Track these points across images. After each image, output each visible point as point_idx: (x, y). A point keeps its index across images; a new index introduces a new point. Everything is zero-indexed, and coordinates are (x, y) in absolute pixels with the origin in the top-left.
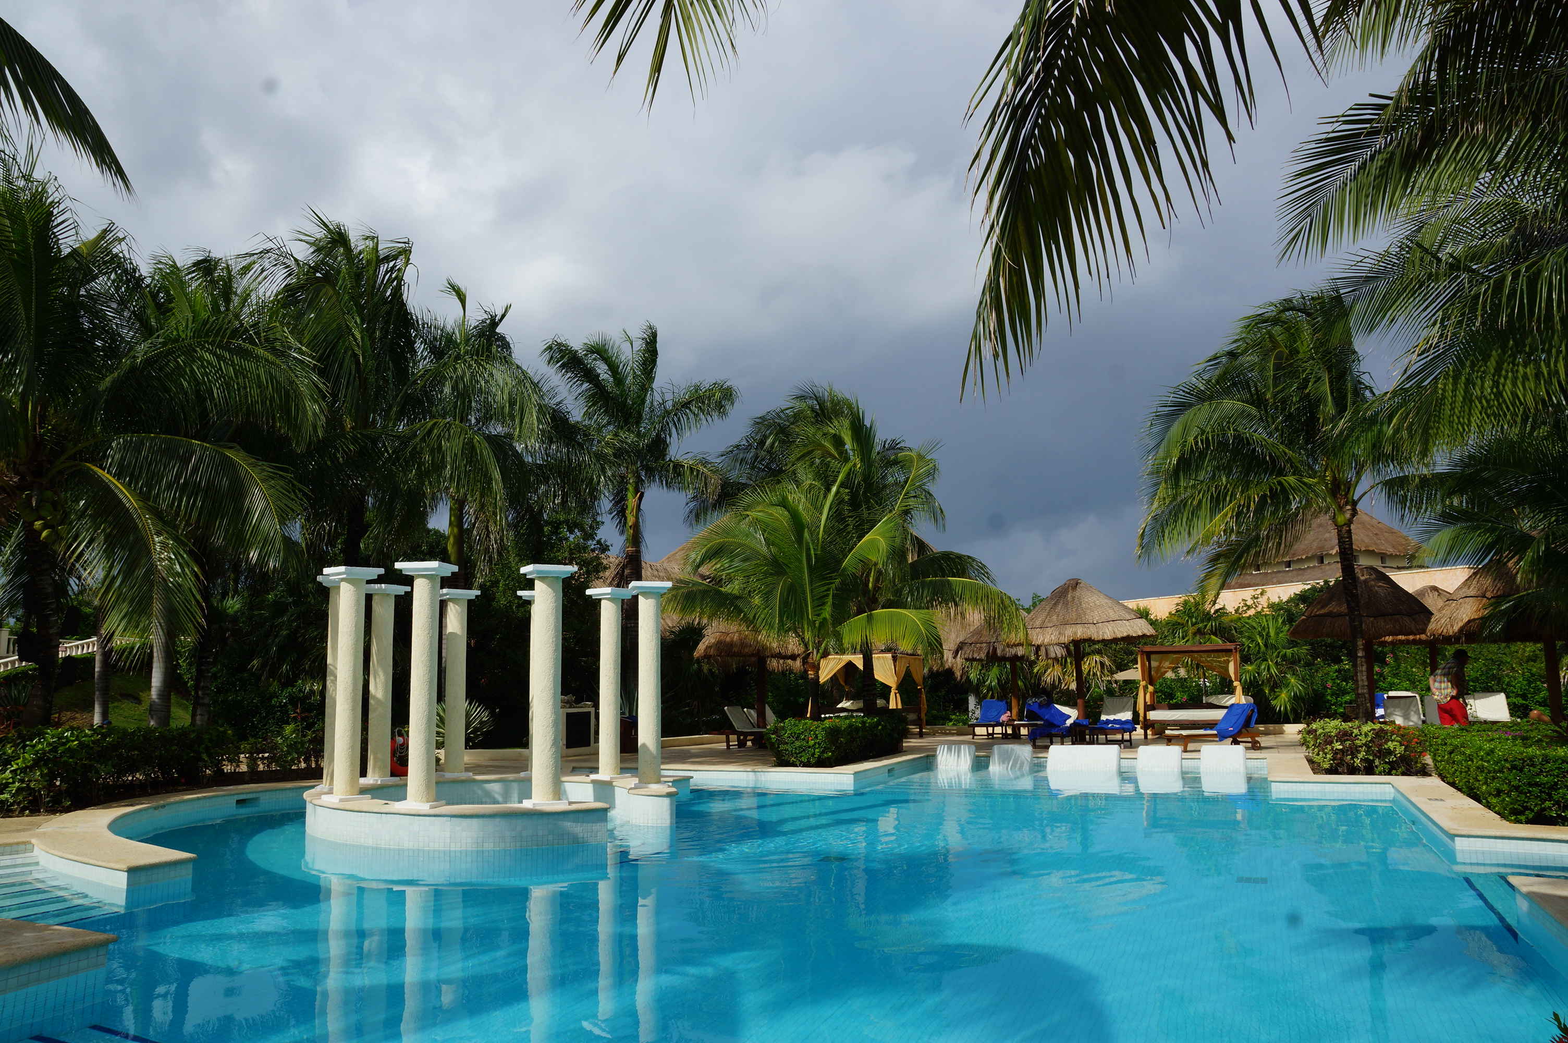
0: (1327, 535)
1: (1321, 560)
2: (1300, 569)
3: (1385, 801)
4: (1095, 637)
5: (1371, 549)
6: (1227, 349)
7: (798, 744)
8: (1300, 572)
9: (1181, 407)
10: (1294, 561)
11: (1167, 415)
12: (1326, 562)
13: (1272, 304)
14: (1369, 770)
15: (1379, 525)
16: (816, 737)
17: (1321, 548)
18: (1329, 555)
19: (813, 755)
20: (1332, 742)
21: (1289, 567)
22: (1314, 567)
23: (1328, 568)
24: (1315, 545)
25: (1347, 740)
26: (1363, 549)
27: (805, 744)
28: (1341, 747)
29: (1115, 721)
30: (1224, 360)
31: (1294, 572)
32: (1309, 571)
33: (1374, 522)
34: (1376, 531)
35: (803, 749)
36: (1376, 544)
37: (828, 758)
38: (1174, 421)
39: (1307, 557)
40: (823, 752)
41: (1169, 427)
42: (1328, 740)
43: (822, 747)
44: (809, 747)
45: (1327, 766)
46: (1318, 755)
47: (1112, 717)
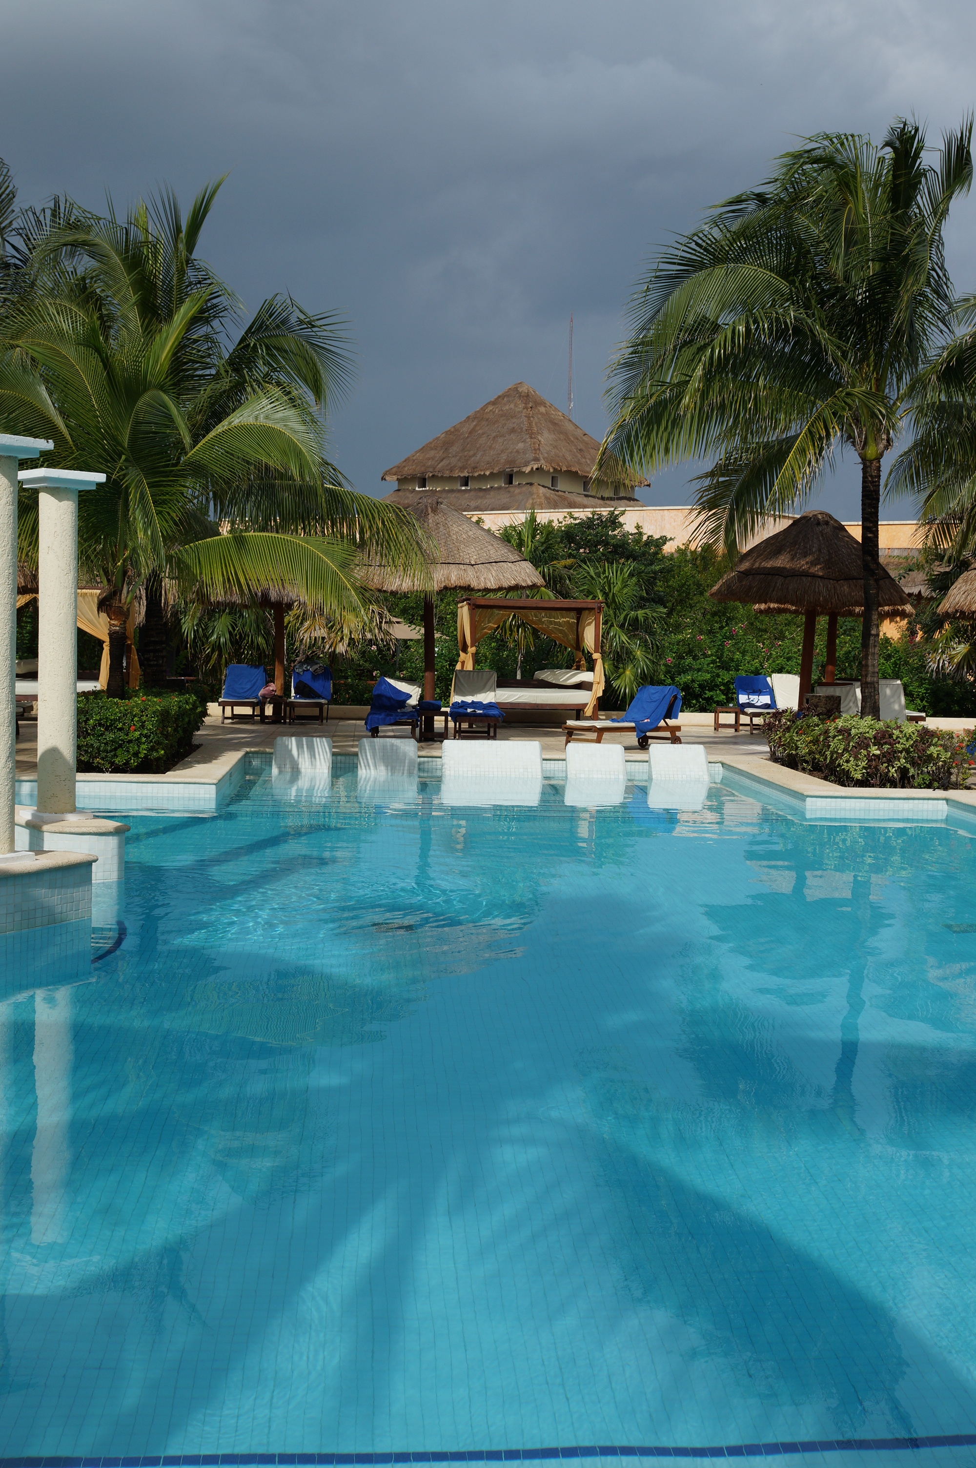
0: (521, 445)
1: (510, 479)
2: (480, 490)
3: (936, 821)
4: (474, 584)
5: (574, 469)
6: (757, 190)
7: (110, 736)
8: (481, 494)
9: (692, 266)
10: (473, 477)
11: (670, 277)
12: (516, 482)
13: (827, 137)
14: (904, 781)
15: (585, 438)
16: (143, 726)
17: (511, 462)
18: (521, 473)
19: (136, 754)
20: (868, 746)
21: (466, 485)
22: (499, 488)
23: (517, 491)
24: (504, 457)
25: (885, 743)
26: (564, 469)
27: (122, 736)
28: (878, 752)
29: (474, 704)
30: (752, 206)
31: (472, 493)
32: (492, 493)
33: (579, 433)
34: (581, 446)
35: (118, 746)
36: (580, 463)
37: (158, 759)
38: (675, 286)
39: (492, 473)
40: (152, 749)
41: (669, 294)
42: (863, 743)
43: (151, 741)
44: (130, 742)
45: (858, 776)
46: (848, 761)
47: (469, 699)
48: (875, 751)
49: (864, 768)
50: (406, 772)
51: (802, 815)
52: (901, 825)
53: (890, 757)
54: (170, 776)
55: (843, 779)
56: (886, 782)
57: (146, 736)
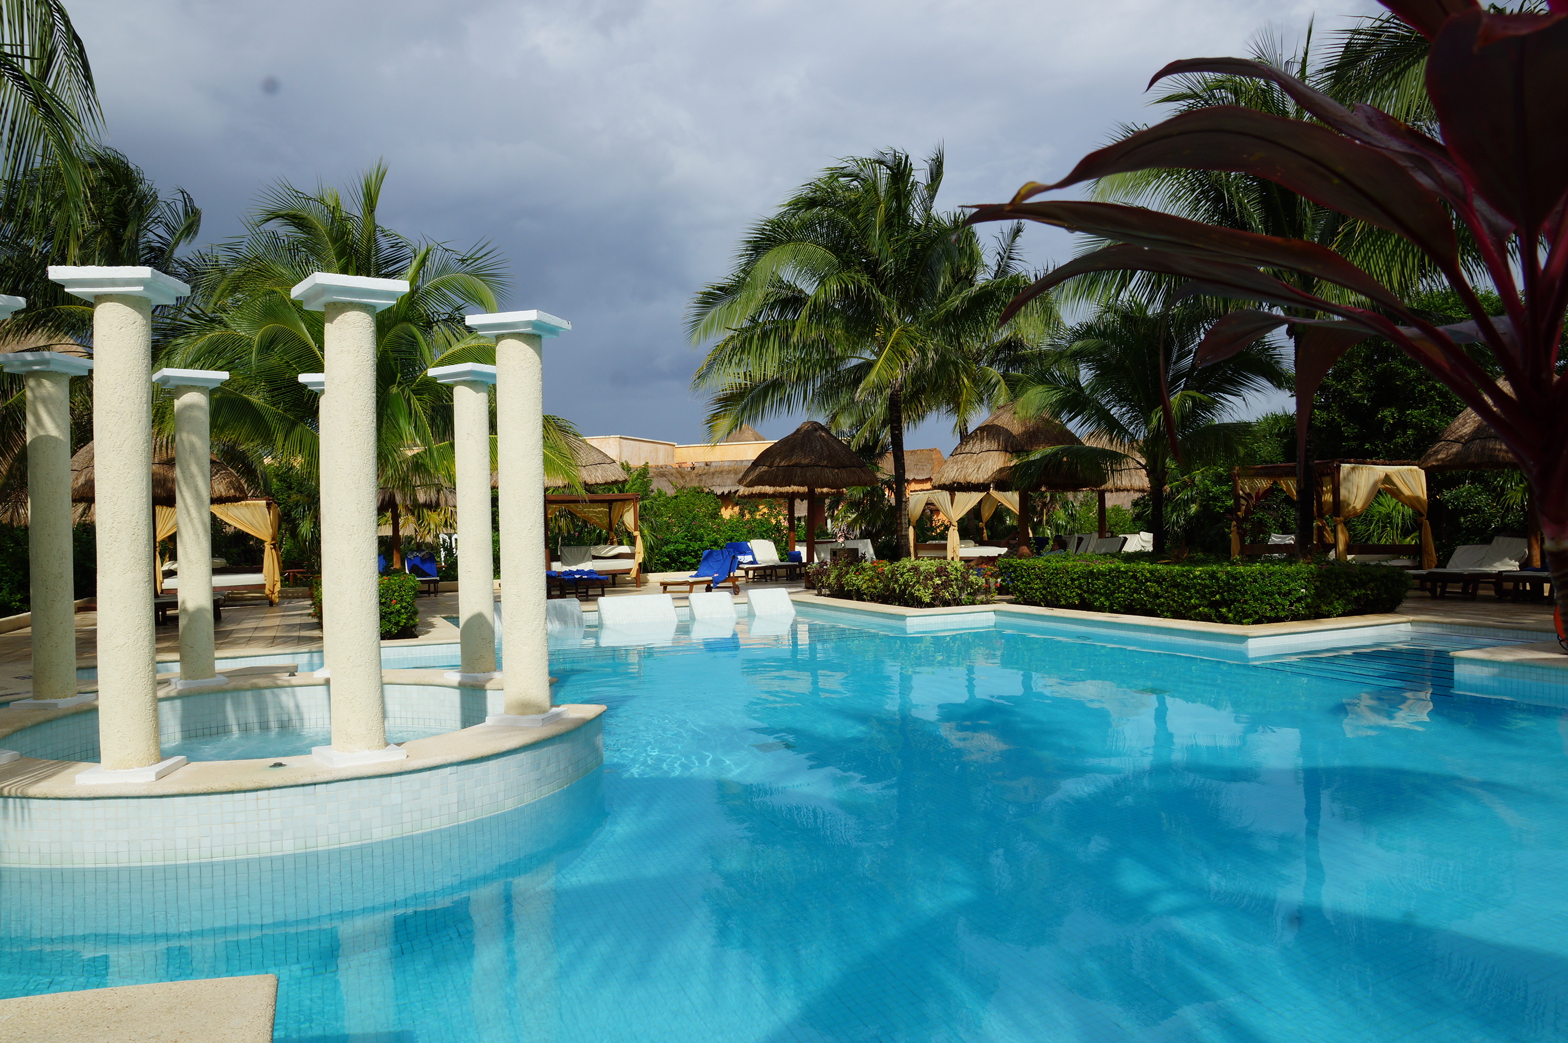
3: (990, 627)
13: (853, 159)
14: (955, 601)
16: (402, 600)
28: (939, 582)
35: (382, 617)
40: (410, 618)
42: (929, 577)
43: (409, 612)
44: (392, 613)
45: (928, 600)
46: (919, 590)
47: (574, 568)
48: (937, 581)
49: (931, 594)
50: (576, 624)
51: (903, 630)
52: (954, 633)
53: (946, 585)
54: (421, 640)
55: (918, 603)
56: (946, 603)
57: (405, 608)
